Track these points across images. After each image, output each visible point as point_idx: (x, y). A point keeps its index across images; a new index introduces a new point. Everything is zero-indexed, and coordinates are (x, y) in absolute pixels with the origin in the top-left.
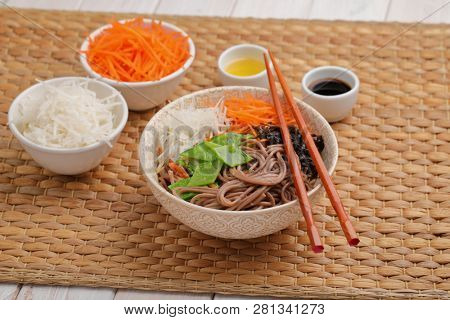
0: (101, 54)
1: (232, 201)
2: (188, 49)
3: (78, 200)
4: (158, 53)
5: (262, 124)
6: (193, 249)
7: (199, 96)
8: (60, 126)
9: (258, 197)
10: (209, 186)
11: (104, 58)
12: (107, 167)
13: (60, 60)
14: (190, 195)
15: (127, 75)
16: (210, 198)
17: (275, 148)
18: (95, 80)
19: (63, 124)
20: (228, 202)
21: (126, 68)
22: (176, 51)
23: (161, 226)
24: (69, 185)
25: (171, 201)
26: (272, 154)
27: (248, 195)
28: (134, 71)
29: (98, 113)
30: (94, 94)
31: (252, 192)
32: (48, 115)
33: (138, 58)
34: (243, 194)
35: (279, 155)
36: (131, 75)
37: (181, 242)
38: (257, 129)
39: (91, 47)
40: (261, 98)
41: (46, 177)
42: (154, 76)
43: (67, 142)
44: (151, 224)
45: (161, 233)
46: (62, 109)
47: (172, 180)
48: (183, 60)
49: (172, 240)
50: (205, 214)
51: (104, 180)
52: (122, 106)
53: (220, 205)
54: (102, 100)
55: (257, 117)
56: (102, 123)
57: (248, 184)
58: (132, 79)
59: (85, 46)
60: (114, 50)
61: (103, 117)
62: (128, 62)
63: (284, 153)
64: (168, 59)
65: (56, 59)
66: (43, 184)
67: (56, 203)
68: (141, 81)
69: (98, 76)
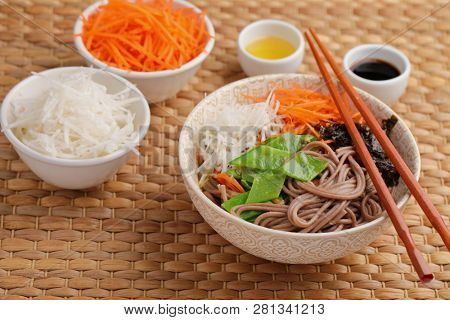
0: (101, 38)
1: (308, 220)
2: (206, 28)
3: (92, 221)
4: (172, 34)
5: (321, 121)
6: (246, 277)
7: (237, 87)
8: (71, 131)
9: (338, 214)
10: (272, 201)
11: (105, 42)
12: (121, 176)
13: (35, 43)
14: (252, 214)
15: (136, 62)
16: (278, 217)
17: (345, 151)
18: (100, 70)
19: (76, 129)
20: (302, 222)
21: (136, 54)
22: (192, 31)
23: (201, 249)
24: (78, 201)
25: (230, 222)
26: (343, 159)
27: (325, 212)
28: (146, 57)
29: (114, 112)
30: (105, 88)
31: (330, 208)
32: (55, 118)
33: (148, 41)
34: (320, 211)
35: (351, 159)
36: (142, 62)
37: (230, 268)
38: (317, 128)
39: (87, 28)
40: (310, 88)
41: (47, 193)
42: (172, 63)
43: (82, 150)
44: (189, 248)
45: (203, 258)
46: (72, 109)
47: (225, 196)
48: (203, 42)
49: (218, 267)
50: (276, 238)
51: (119, 194)
52: (140, 102)
53: (292, 226)
54: (115, 96)
55: (314, 112)
56: (122, 125)
57: (323, 199)
58: (144, 67)
59: (79, 28)
60: (117, 32)
61: (121, 117)
62: (136, 46)
63: (357, 156)
64: (183, 40)
65: (30, 42)
66: (45, 201)
67: (66, 225)
68: (156, 70)
69: (103, 64)
